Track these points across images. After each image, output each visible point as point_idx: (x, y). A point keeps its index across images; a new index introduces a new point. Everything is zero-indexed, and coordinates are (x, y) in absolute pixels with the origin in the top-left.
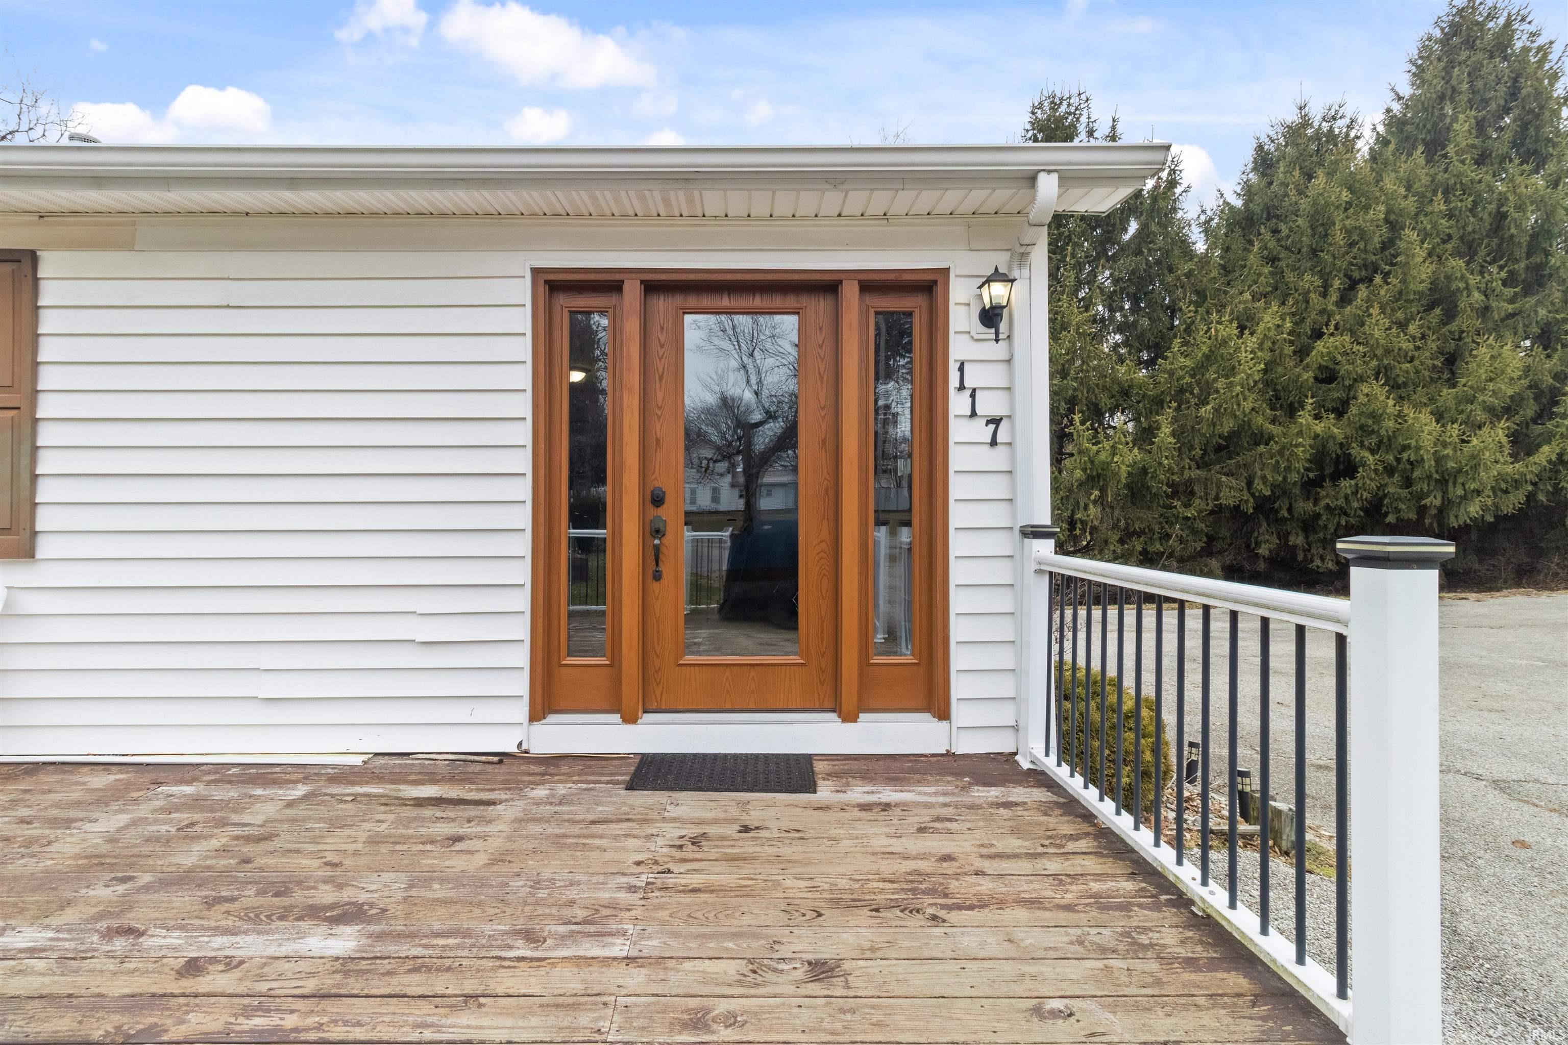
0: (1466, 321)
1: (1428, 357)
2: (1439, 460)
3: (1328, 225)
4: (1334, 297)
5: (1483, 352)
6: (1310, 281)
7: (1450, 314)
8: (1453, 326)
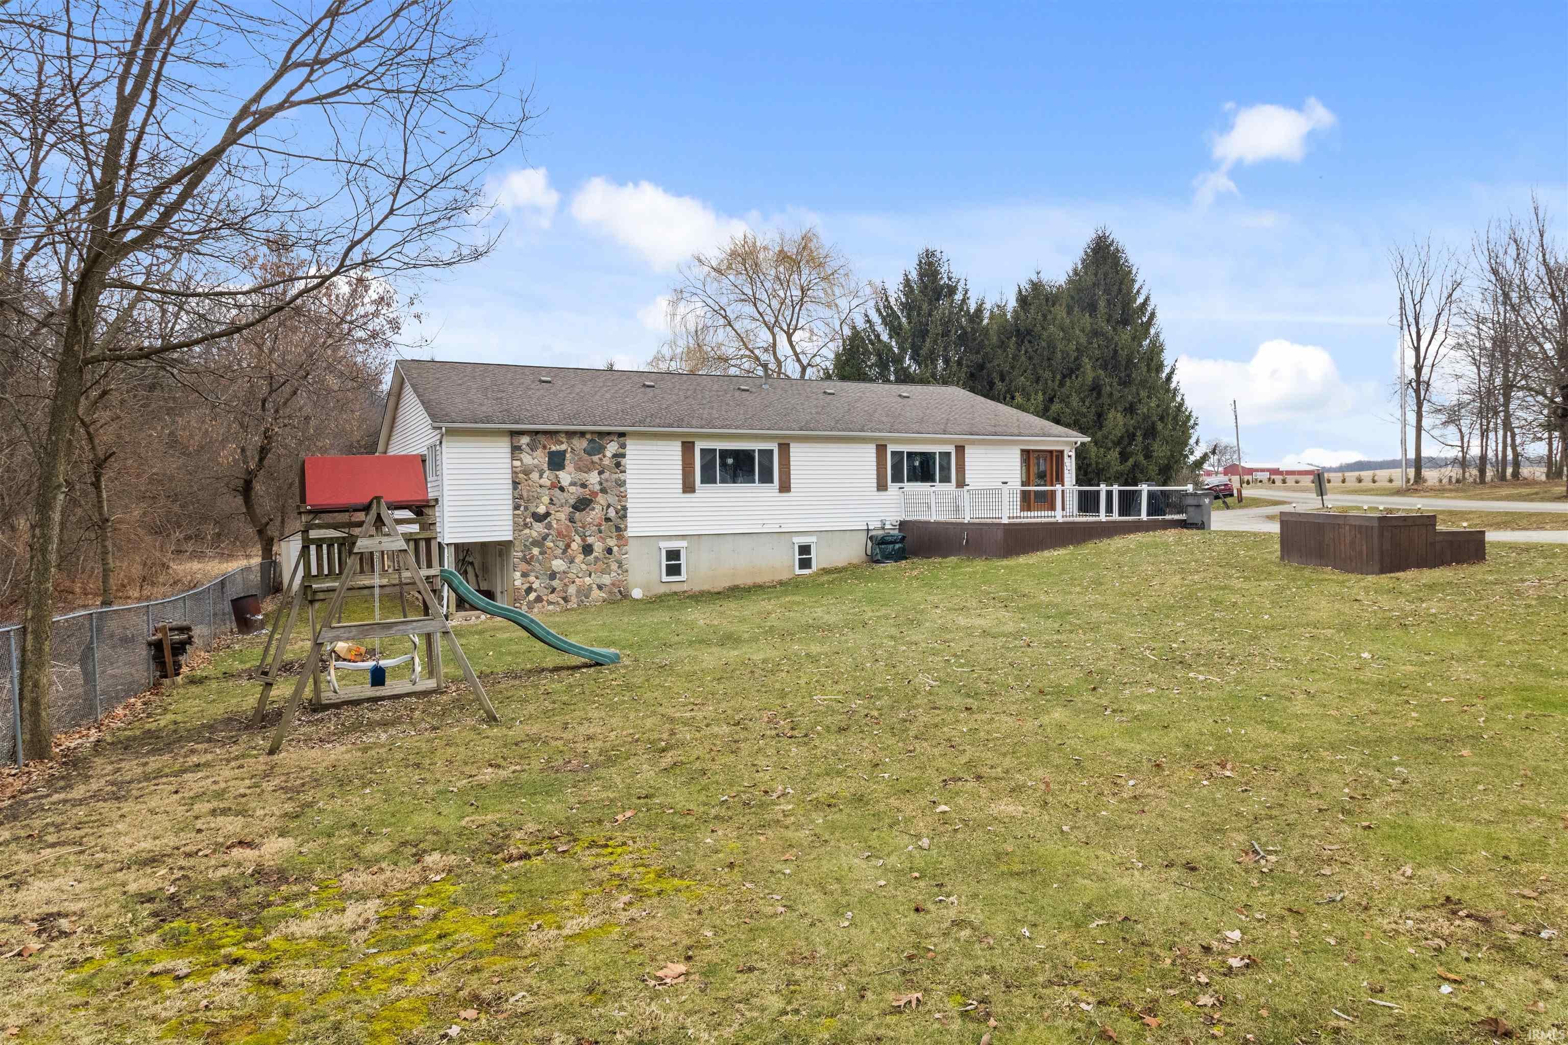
0: (1105, 400)
1: (1092, 416)
2: (1097, 463)
3: (1055, 348)
4: (1057, 383)
5: (1110, 416)
6: (1047, 374)
7: (1099, 395)
8: (1100, 401)
